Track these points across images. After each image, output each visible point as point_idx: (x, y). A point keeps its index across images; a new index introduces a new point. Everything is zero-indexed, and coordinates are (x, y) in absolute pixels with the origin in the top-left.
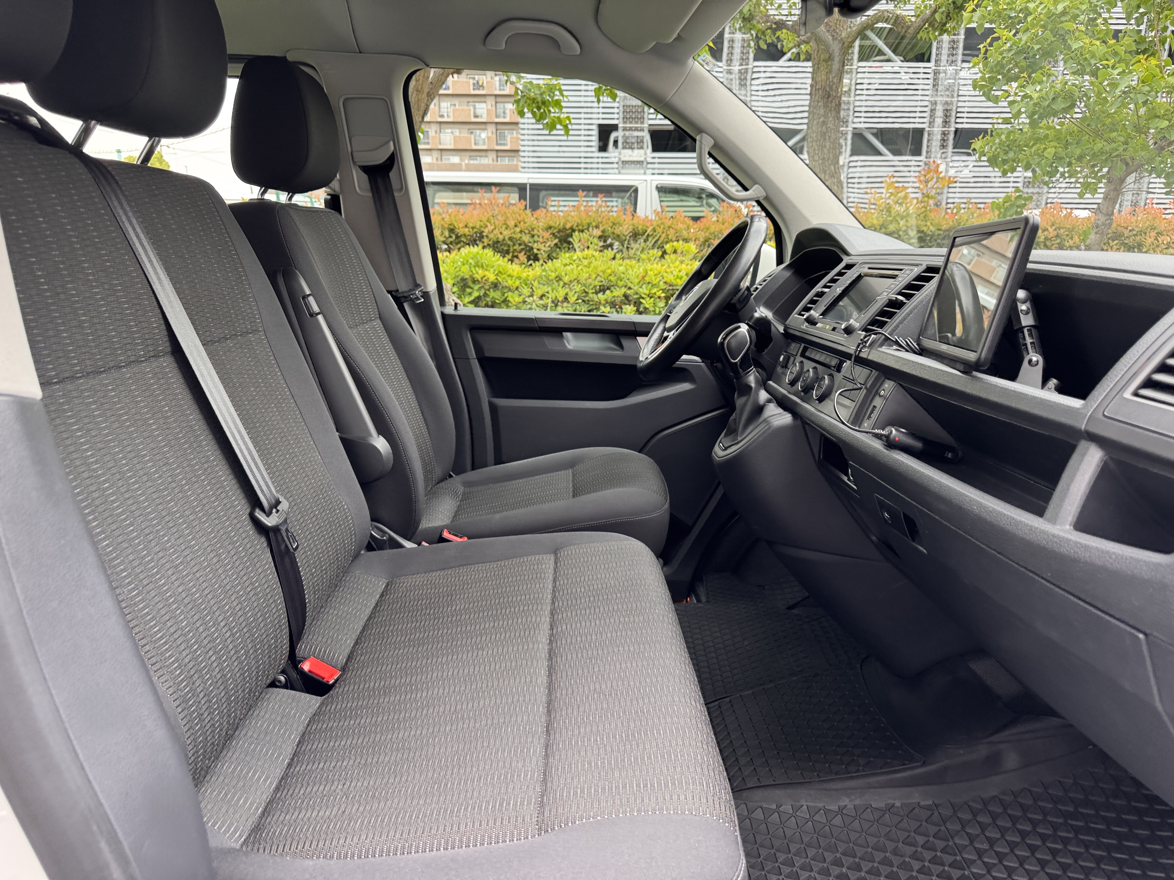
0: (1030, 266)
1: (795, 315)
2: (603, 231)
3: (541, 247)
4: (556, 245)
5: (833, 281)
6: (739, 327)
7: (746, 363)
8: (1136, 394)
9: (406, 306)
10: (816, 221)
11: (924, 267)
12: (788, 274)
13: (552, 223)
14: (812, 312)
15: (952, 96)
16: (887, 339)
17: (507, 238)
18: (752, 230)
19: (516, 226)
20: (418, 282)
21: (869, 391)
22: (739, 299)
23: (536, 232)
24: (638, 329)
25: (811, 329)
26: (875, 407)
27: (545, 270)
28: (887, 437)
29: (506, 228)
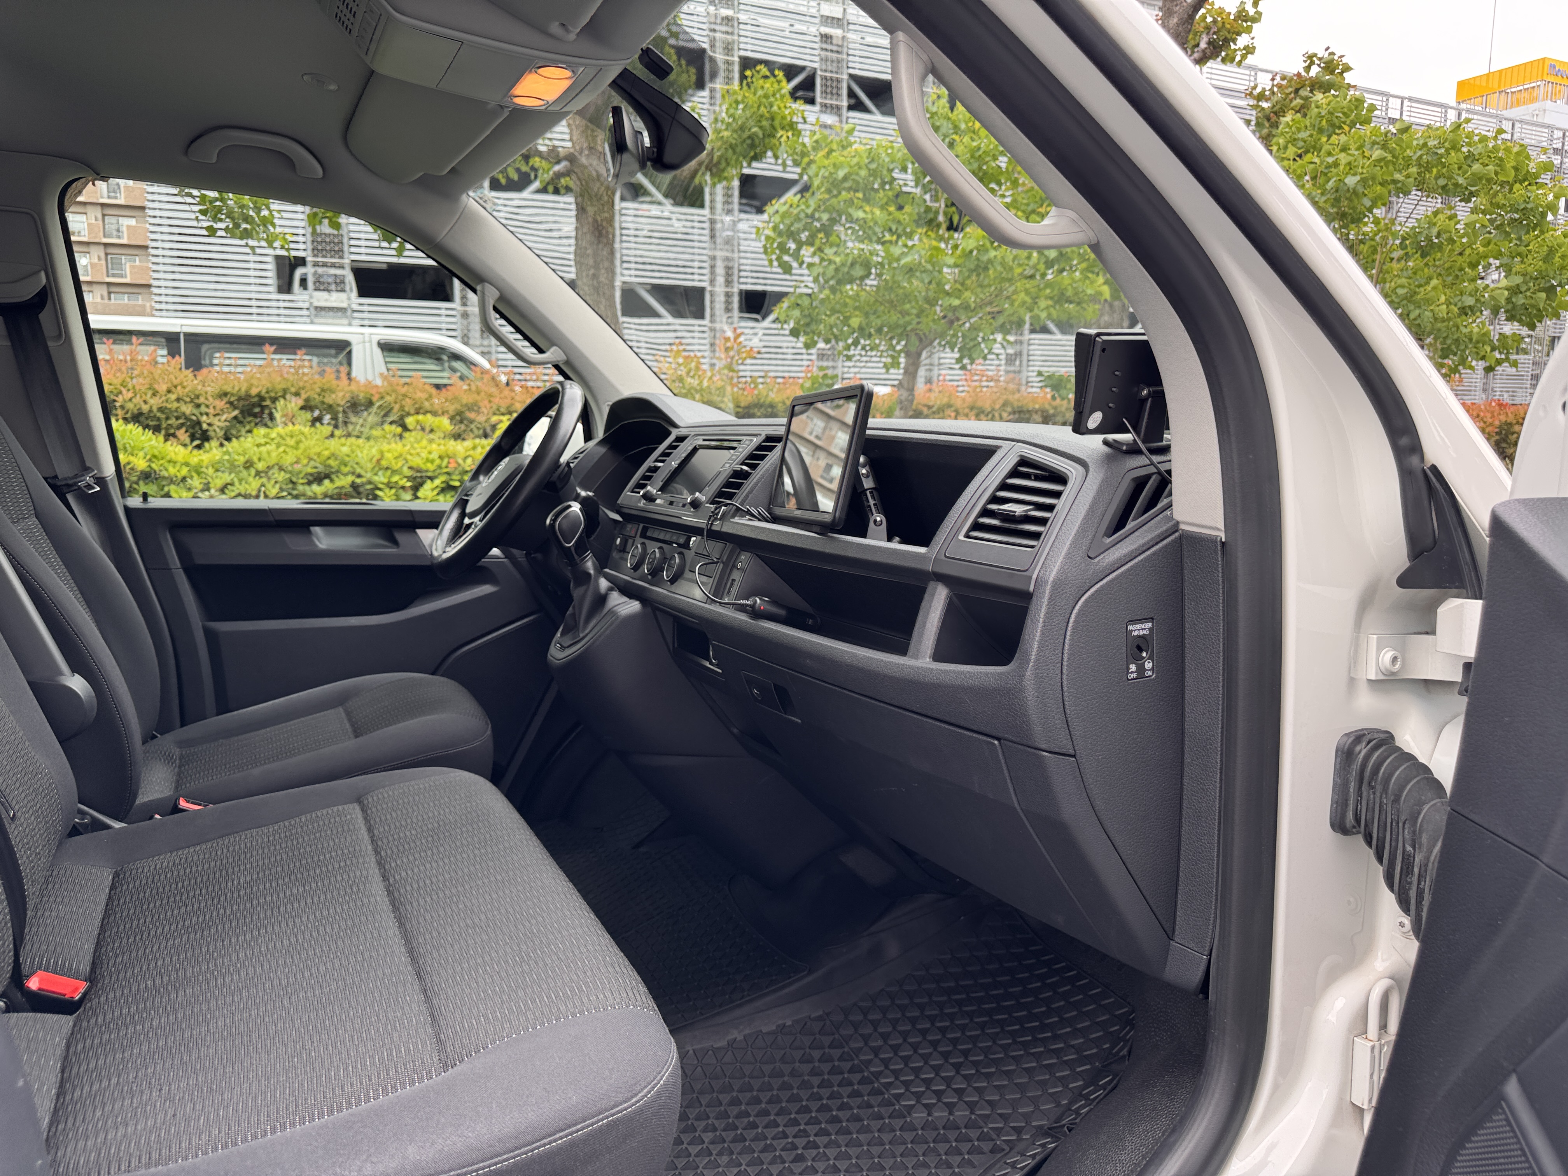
0: (868, 432)
1: (627, 492)
2: (307, 400)
3: (212, 420)
4: (235, 418)
5: (665, 454)
6: (570, 506)
7: (581, 547)
8: (967, 536)
9: (70, 497)
10: (628, 391)
11: (763, 437)
12: (602, 450)
13: (228, 388)
14: (649, 488)
15: (733, 251)
16: (738, 509)
17: (155, 409)
18: (566, 398)
19: (169, 391)
20: (88, 464)
21: (726, 565)
22: (559, 477)
23: (202, 400)
24: (417, 519)
25: (651, 507)
26: (734, 580)
27: (227, 453)
28: (752, 607)
29: (154, 395)
